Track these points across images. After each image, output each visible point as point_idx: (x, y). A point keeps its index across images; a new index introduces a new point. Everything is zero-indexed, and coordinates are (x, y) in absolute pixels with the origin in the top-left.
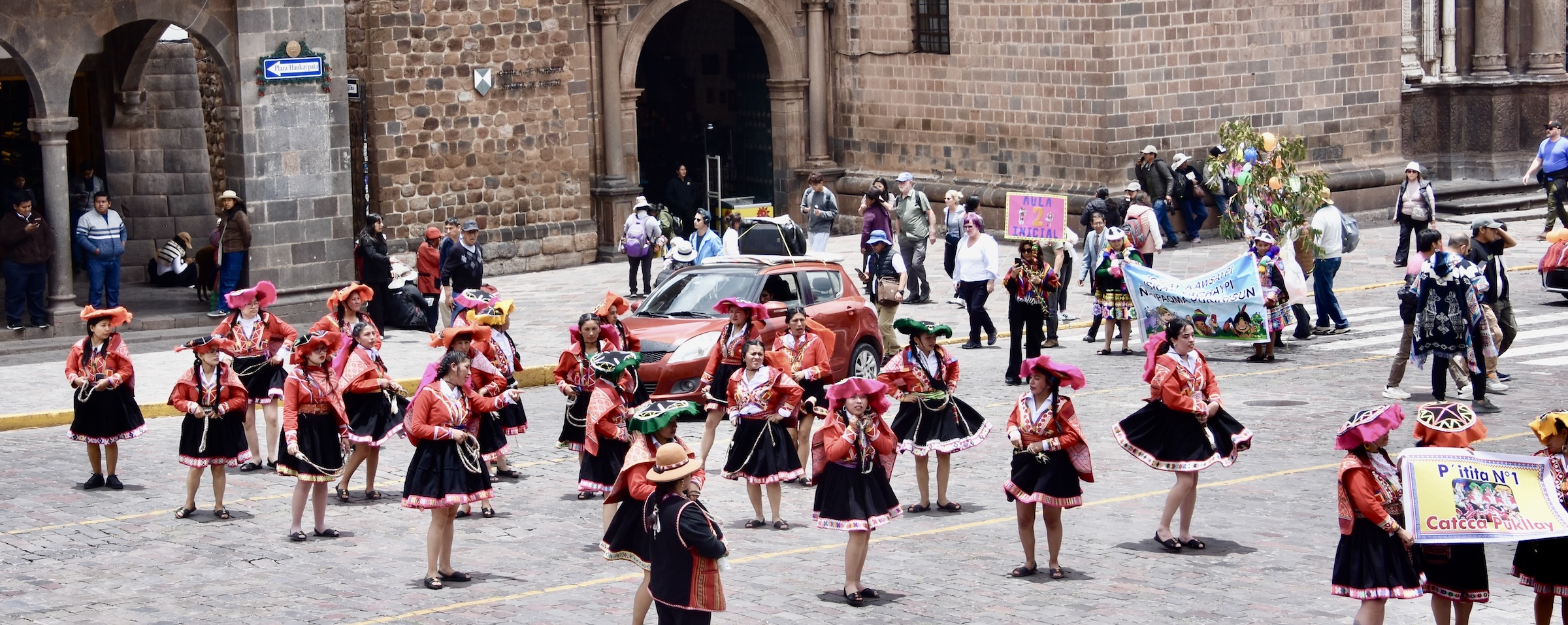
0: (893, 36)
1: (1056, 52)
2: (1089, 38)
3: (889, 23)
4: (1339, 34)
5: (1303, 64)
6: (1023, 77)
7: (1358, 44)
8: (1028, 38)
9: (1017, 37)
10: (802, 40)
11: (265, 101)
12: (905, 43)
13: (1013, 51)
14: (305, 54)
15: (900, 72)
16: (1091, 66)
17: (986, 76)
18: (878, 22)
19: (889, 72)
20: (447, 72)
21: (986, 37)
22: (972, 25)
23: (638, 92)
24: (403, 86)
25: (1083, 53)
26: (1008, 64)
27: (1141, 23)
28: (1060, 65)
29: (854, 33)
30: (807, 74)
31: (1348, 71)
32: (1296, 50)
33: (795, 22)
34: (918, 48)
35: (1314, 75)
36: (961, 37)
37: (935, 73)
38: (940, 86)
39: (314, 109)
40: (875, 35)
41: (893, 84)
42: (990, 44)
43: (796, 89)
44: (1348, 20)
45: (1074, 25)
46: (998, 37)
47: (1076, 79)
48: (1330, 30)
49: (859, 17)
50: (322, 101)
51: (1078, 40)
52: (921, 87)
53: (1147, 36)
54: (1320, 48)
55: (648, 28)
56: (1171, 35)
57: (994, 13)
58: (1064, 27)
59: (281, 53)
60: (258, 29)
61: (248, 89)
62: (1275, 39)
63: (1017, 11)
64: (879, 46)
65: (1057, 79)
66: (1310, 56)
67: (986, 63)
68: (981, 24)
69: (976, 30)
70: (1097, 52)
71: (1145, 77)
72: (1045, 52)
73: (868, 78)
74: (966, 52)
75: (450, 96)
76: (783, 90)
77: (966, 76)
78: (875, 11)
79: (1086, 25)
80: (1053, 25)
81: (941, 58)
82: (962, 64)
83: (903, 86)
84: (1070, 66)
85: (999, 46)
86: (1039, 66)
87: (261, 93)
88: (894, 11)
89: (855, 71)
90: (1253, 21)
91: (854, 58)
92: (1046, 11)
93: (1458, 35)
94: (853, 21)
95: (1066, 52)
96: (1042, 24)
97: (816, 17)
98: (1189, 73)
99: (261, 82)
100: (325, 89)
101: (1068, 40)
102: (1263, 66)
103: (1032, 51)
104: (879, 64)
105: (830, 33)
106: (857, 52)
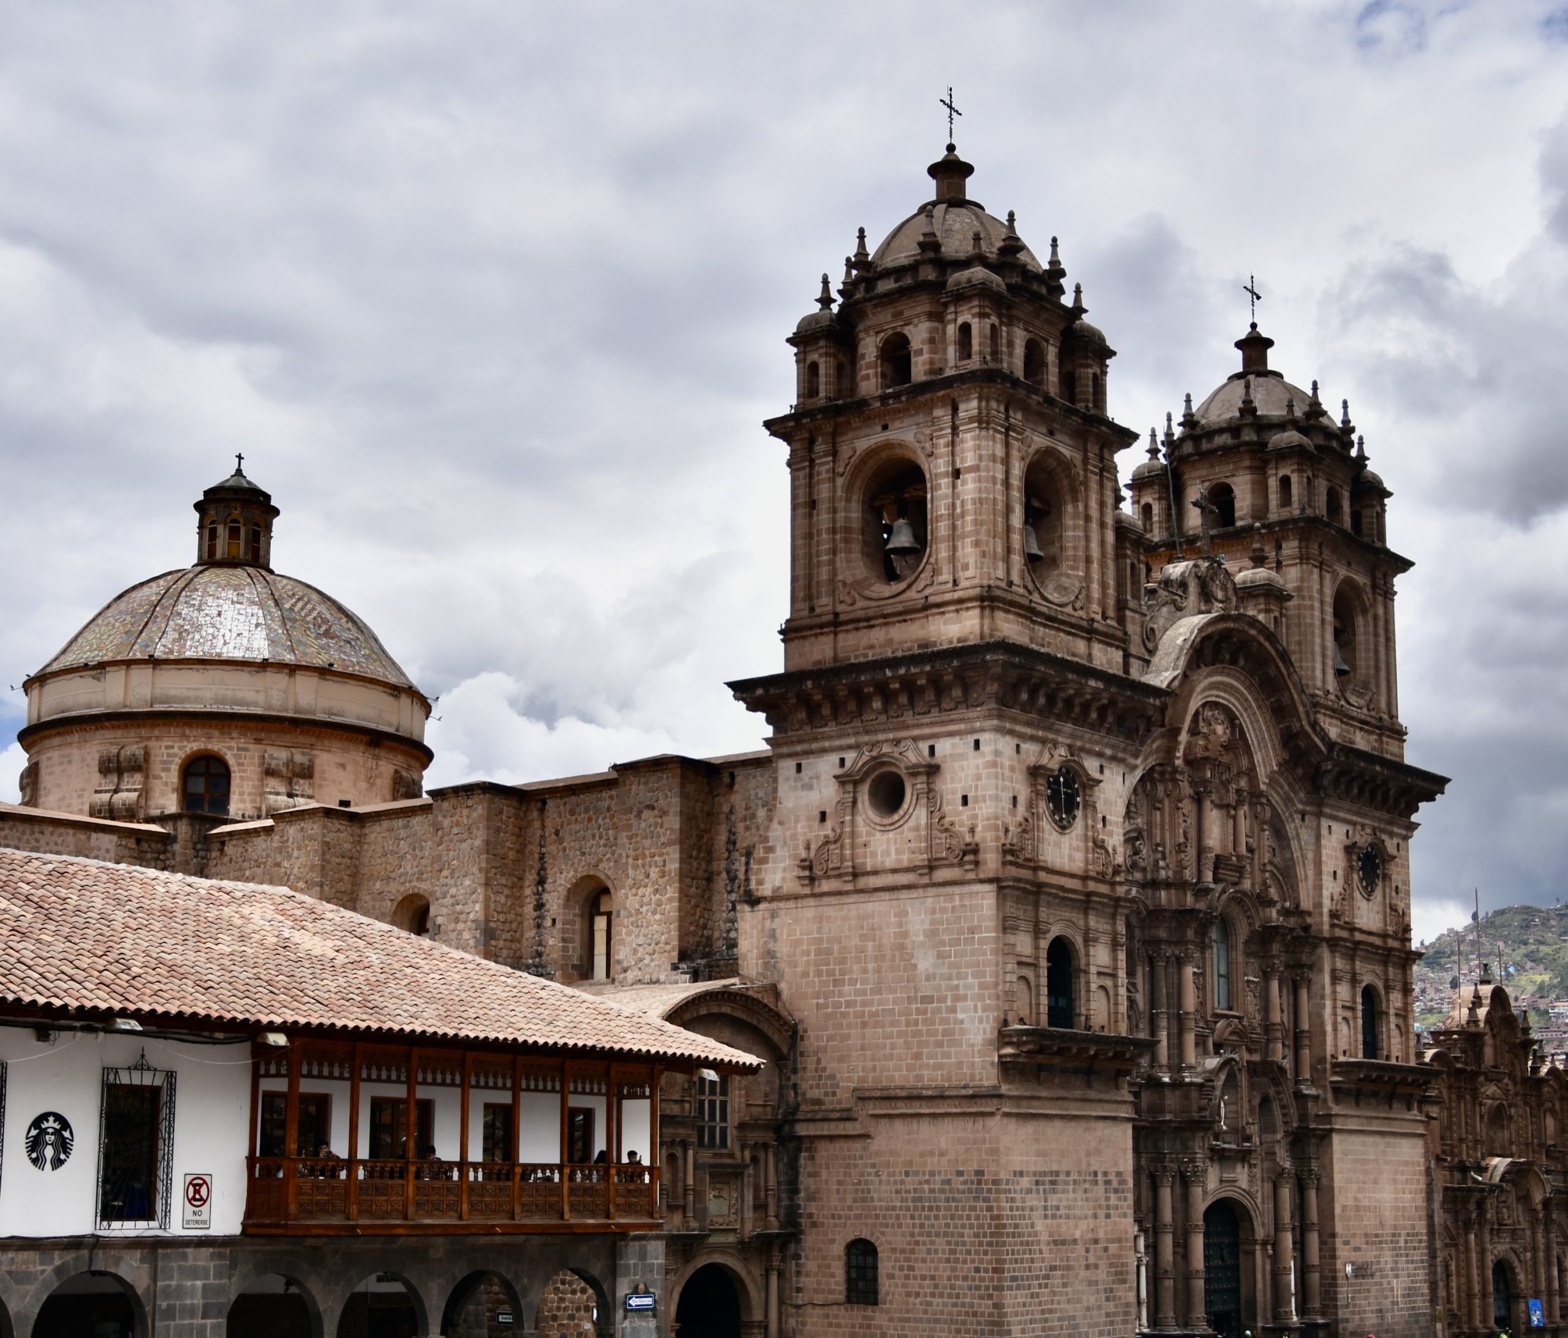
0: (831, 1292)
1: (963, 1305)
2: (990, 1297)
3: (828, 1284)
4: (1108, 1299)
5: (1092, 1317)
6: (937, 1321)
7: (1116, 1306)
8: (941, 1295)
9: (933, 1295)
10: (763, 1294)
11: (626, 1324)
12: (841, 1297)
13: (930, 1304)
14: (647, 1293)
15: (836, 1316)
16: (991, 1315)
17: (908, 1320)
18: (819, 1283)
19: (827, 1316)
20: (578, 1309)
21: (908, 1294)
22: (896, 1286)
23: (677, 1326)
24: (555, 1318)
25: (985, 1306)
26: (926, 1312)
27: (1018, 1288)
28: (967, 1314)
29: (799, 1290)
30: (766, 1315)
31: (1112, 1323)
32: (1088, 1309)
33: (759, 1280)
34: (849, 1300)
35: (1096, 1325)
36: (888, 1293)
37: (865, 1318)
38: (869, 1327)
39: (649, 1329)
40: (816, 1291)
41: (830, 1325)
42: (911, 1299)
43: (760, 1327)
44: (1111, 1290)
45: (978, 1288)
46: (917, 1294)
47: (979, 1323)
48: (1103, 1296)
49: (803, 1279)
50: (652, 1323)
51: (981, 1297)
52: (853, 1326)
53: (1021, 1296)
54: (1099, 1308)
55: (683, 1283)
56: (1032, 1296)
57: (915, 1278)
58: (970, 1288)
59: (636, 1292)
60: (626, 1276)
61: (620, 1314)
62: (1079, 1301)
63: (933, 1278)
64: (819, 1299)
65: (964, 1323)
66: (1095, 1312)
67: (908, 1311)
68: (904, 1286)
69: (900, 1289)
70: (995, 1306)
71: (1020, 1323)
72: (955, 1305)
73: (809, 1320)
74: (891, 1302)
75: (578, 1325)
76: (752, 1327)
77: (891, 1320)
78: (816, 1274)
79: (987, 1288)
80: (961, 1287)
81: (870, 1308)
82: (888, 1312)
83: (838, 1326)
84: (975, 1314)
85: (918, 1300)
86: (950, 1314)
87: (625, 1317)
88: (833, 1276)
89: (798, 1315)
90: (1069, 1289)
91: (798, 1307)
92: (956, 1278)
93: (1148, 1303)
94: (798, 1282)
95: (972, 1305)
96: (952, 1287)
97: (774, 1279)
98: (1040, 1321)
99: (626, 1311)
100: (654, 1316)
101: (973, 1297)
102: (1074, 1318)
103: (945, 1305)
104: (818, 1311)
105: (781, 1290)
106: (800, 1302)
